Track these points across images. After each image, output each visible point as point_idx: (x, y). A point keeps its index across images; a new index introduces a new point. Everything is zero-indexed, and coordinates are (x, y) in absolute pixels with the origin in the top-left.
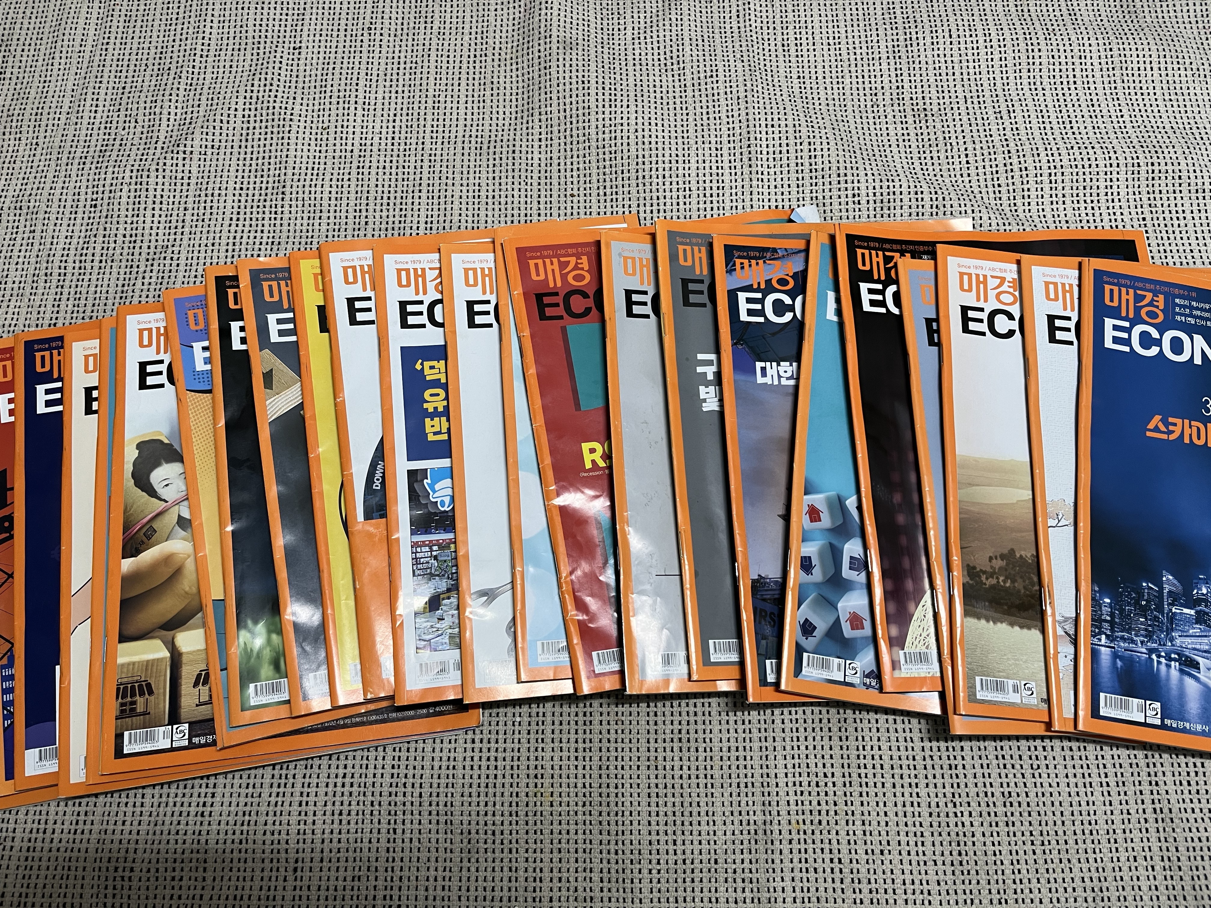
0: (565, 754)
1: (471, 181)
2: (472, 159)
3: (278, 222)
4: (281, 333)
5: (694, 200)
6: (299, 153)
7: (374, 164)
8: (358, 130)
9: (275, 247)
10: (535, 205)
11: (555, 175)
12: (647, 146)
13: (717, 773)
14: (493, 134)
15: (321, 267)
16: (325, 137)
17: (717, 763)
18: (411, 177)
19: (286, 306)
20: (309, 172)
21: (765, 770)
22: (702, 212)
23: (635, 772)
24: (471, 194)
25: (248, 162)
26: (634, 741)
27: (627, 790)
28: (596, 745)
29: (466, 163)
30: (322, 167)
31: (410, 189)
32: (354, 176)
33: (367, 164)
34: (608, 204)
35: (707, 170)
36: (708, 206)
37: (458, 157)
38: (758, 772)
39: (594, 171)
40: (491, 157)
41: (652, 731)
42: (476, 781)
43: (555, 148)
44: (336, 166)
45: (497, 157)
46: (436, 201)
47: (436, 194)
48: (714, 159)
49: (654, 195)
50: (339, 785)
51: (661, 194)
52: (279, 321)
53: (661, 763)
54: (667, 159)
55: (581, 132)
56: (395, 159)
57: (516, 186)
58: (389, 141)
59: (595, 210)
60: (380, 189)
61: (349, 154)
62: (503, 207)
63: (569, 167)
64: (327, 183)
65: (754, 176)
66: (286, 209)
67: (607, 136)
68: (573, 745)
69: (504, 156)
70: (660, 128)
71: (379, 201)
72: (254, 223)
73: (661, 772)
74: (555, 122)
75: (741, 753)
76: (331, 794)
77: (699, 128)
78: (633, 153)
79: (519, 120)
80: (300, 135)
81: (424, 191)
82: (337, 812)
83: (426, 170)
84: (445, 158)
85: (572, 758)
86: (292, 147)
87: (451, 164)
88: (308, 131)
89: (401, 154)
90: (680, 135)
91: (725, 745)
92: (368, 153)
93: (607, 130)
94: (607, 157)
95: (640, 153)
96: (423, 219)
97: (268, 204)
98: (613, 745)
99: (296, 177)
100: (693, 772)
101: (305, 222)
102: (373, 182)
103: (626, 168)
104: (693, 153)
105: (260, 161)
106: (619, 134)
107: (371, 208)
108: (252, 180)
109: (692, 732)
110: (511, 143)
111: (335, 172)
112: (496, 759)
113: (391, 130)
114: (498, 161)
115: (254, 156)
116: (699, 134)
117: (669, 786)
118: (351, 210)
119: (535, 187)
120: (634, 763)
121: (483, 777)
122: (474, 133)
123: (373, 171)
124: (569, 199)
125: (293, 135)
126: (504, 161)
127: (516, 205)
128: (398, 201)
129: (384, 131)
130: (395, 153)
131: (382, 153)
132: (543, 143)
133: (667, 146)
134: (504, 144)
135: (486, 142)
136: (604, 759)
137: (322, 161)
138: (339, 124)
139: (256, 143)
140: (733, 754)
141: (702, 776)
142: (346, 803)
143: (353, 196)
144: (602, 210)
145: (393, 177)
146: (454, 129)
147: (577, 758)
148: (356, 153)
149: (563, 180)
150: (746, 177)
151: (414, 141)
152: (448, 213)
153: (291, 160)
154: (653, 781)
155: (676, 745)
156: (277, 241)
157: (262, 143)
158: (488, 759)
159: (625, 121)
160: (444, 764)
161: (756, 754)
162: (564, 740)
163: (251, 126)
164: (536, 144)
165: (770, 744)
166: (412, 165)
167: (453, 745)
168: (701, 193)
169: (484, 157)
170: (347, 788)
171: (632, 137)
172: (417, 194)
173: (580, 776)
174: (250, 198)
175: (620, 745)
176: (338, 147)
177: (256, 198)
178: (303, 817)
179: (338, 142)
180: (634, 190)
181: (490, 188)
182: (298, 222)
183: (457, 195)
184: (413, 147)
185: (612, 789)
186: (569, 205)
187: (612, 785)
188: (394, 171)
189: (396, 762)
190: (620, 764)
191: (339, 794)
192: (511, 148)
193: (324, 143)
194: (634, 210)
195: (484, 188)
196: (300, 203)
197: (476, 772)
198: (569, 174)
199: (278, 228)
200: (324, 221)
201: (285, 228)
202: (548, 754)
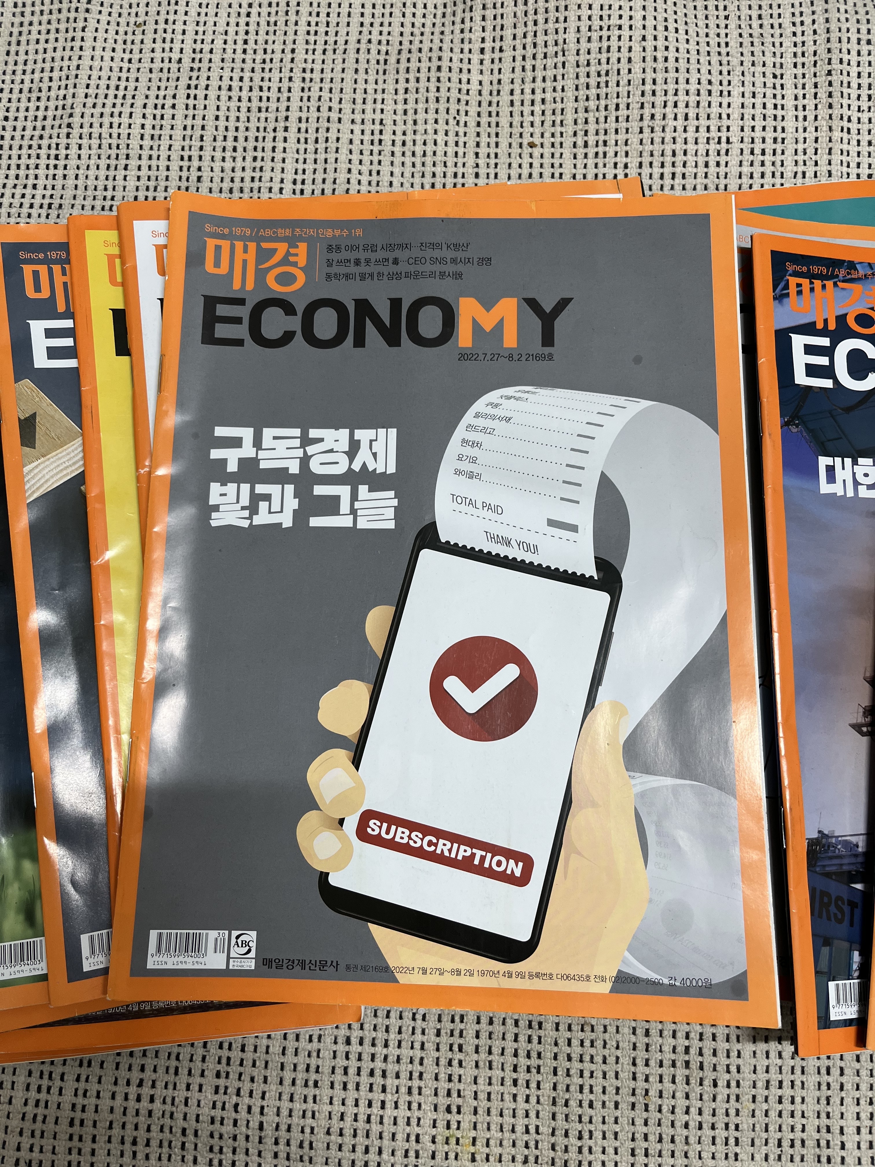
0: (497, 1073)
1: (369, 116)
2: (371, 78)
3: (60, 172)
4: (53, 353)
5: (734, 159)
6: (97, 64)
7: (214, 83)
8: (191, 28)
9: (54, 213)
10: (471, 160)
11: (505, 110)
12: (660, 65)
13: (745, 1122)
14: (406, 40)
15: (121, 245)
16: (138, 38)
17: (747, 1105)
18: (273, 105)
19: (61, 308)
20: (112, 92)
21: (824, 1121)
22: (745, 180)
23: (610, 1112)
24: (367, 137)
25: (18, 78)
26: (611, 1060)
27: (597, 1143)
28: (548, 1063)
29: (361, 86)
30: (132, 85)
31: (271, 126)
32: (181, 101)
33: (203, 83)
34: (591, 162)
35: (759, 110)
36: (757, 170)
37: (349, 75)
38: (812, 1123)
39: (570, 105)
40: (402, 77)
41: (641, 1046)
42: (351, 1110)
43: (507, 66)
44: (154, 85)
45: (412, 76)
46: (311, 147)
47: (312, 136)
48: (769, 92)
49: (668, 148)
50: (132, 1097)
51: (679, 147)
52: (50, 333)
53: (654, 1100)
54: (693, 87)
55: (551, 38)
56: (247, 75)
57: (441, 127)
58: (240, 47)
59: (568, 170)
60: (222, 123)
61: (174, 66)
62: (418, 161)
63: (528, 97)
64: (138, 111)
65: (836, 124)
66: (73, 151)
67: (594, 46)
68: (510, 1060)
69: (423, 76)
70: (682, 36)
71: (219, 144)
72: (22, 173)
73: (654, 1115)
74: (508, 21)
75: (787, 1091)
76: (119, 1111)
77: (746, 41)
78: (637, 75)
79: (449, 18)
80: (101, 35)
81: (293, 129)
82: (128, 1140)
83: (296, 94)
84: (328, 75)
85: (508, 1082)
86: (87, 53)
87: (337, 86)
88: (112, 28)
89: (258, 67)
90: (714, 49)
91: (762, 1076)
92: (205, 65)
93: (595, 36)
94: (593, 82)
95: (649, 76)
96: (289, 176)
97: (45, 143)
98: (576, 1066)
99: (90, 101)
100: (707, 1117)
101: (102, 173)
102: (211, 113)
103: (623, 101)
104: (736, 79)
105: (37, 76)
106: (614, 43)
107: (207, 154)
108: (23, 105)
109: (708, 1052)
110: (435, 55)
111: (152, 93)
112: (384, 1074)
113: (242, 28)
114: (412, 85)
115: (29, 68)
116: (746, 50)
117: (666, 1138)
118: (175, 156)
119: (472, 129)
120: (610, 1098)
121: (363, 1103)
122: (375, 37)
123: (212, 94)
124: (527, 150)
125: (89, 34)
126: (423, 84)
127: (440, 158)
128: (251, 144)
129: (232, 30)
130: (249, 65)
131: (228, 65)
132: (487, 56)
133: (693, 67)
134: (424, 56)
135: (394, 51)
136: (561, 1087)
137: (133, 75)
138: (161, 19)
139: (32, 48)
140: (775, 1092)
141: (720, 1125)
142: (143, 1127)
143: (178, 133)
144: (580, 171)
145: (244, 104)
146: (342, 30)
147: (515, 1082)
148: (186, 63)
149: (517, 119)
150: (823, 123)
151: (278, 47)
152: (330, 167)
153: (83, 74)
154: (641, 1129)
155: (681, 1072)
156: (56, 202)
157: (41, 47)
158: (372, 1073)
159: (625, 22)
160: (301, 1076)
161: (811, 1094)
162: (496, 1050)
163: (26, 20)
164: (476, 57)
165: (834, 1078)
166: (275, 86)
167: (315, 1045)
168: (746, 147)
169: (391, 77)
170: (145, 1104)
171: (637, 48)
172: (280, 134)
173: (520, 1113)
174: (18, 134)
175: (587, 1066)
176: (158, 55)
177: (28, 133)
178: (75, 1142)
179: (158, 46)
180: (634, 139)
181: (399, 129)
182: (92, 173)
183: (345, 137)
184: (277, 56)
185: (573, 1140)
186: (526, 160)
187: (573, 1134)
188: (245, 94)
189: (222, 1068)
190: (587, 1096)
191: (131, 1112)
192: (435, 63)
193: (136, 48)
194: (632, 172)
195: (389, 128)
196: (95, 142)
197: (352, 1095)
198: (527, 109)
199: (59, 183)
200: (132, 173)
201: (70, 182)
202: (469, 1072)
